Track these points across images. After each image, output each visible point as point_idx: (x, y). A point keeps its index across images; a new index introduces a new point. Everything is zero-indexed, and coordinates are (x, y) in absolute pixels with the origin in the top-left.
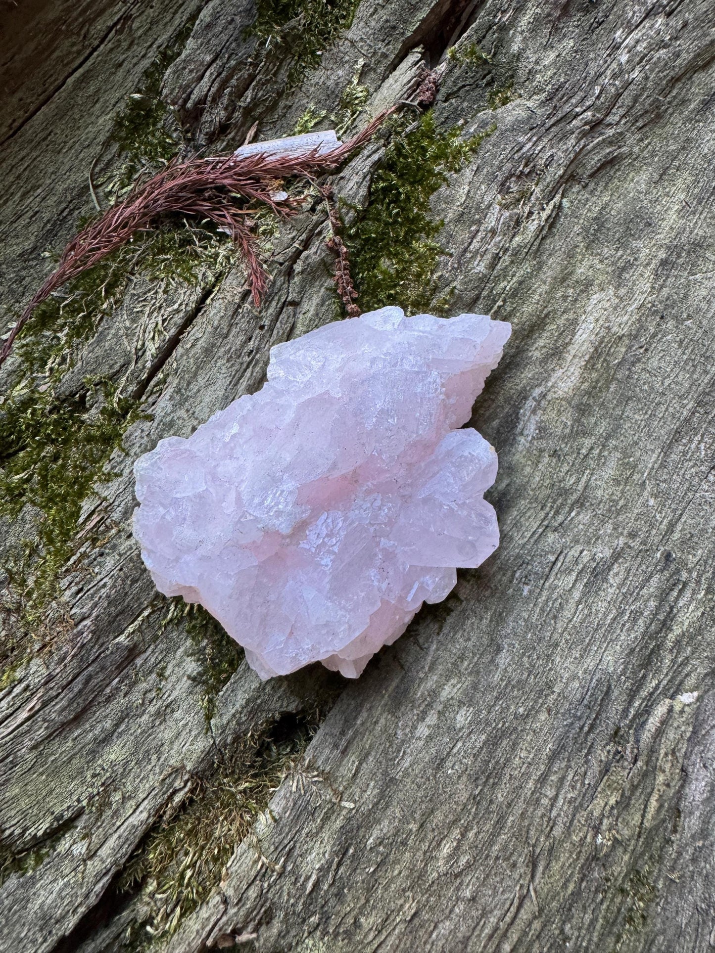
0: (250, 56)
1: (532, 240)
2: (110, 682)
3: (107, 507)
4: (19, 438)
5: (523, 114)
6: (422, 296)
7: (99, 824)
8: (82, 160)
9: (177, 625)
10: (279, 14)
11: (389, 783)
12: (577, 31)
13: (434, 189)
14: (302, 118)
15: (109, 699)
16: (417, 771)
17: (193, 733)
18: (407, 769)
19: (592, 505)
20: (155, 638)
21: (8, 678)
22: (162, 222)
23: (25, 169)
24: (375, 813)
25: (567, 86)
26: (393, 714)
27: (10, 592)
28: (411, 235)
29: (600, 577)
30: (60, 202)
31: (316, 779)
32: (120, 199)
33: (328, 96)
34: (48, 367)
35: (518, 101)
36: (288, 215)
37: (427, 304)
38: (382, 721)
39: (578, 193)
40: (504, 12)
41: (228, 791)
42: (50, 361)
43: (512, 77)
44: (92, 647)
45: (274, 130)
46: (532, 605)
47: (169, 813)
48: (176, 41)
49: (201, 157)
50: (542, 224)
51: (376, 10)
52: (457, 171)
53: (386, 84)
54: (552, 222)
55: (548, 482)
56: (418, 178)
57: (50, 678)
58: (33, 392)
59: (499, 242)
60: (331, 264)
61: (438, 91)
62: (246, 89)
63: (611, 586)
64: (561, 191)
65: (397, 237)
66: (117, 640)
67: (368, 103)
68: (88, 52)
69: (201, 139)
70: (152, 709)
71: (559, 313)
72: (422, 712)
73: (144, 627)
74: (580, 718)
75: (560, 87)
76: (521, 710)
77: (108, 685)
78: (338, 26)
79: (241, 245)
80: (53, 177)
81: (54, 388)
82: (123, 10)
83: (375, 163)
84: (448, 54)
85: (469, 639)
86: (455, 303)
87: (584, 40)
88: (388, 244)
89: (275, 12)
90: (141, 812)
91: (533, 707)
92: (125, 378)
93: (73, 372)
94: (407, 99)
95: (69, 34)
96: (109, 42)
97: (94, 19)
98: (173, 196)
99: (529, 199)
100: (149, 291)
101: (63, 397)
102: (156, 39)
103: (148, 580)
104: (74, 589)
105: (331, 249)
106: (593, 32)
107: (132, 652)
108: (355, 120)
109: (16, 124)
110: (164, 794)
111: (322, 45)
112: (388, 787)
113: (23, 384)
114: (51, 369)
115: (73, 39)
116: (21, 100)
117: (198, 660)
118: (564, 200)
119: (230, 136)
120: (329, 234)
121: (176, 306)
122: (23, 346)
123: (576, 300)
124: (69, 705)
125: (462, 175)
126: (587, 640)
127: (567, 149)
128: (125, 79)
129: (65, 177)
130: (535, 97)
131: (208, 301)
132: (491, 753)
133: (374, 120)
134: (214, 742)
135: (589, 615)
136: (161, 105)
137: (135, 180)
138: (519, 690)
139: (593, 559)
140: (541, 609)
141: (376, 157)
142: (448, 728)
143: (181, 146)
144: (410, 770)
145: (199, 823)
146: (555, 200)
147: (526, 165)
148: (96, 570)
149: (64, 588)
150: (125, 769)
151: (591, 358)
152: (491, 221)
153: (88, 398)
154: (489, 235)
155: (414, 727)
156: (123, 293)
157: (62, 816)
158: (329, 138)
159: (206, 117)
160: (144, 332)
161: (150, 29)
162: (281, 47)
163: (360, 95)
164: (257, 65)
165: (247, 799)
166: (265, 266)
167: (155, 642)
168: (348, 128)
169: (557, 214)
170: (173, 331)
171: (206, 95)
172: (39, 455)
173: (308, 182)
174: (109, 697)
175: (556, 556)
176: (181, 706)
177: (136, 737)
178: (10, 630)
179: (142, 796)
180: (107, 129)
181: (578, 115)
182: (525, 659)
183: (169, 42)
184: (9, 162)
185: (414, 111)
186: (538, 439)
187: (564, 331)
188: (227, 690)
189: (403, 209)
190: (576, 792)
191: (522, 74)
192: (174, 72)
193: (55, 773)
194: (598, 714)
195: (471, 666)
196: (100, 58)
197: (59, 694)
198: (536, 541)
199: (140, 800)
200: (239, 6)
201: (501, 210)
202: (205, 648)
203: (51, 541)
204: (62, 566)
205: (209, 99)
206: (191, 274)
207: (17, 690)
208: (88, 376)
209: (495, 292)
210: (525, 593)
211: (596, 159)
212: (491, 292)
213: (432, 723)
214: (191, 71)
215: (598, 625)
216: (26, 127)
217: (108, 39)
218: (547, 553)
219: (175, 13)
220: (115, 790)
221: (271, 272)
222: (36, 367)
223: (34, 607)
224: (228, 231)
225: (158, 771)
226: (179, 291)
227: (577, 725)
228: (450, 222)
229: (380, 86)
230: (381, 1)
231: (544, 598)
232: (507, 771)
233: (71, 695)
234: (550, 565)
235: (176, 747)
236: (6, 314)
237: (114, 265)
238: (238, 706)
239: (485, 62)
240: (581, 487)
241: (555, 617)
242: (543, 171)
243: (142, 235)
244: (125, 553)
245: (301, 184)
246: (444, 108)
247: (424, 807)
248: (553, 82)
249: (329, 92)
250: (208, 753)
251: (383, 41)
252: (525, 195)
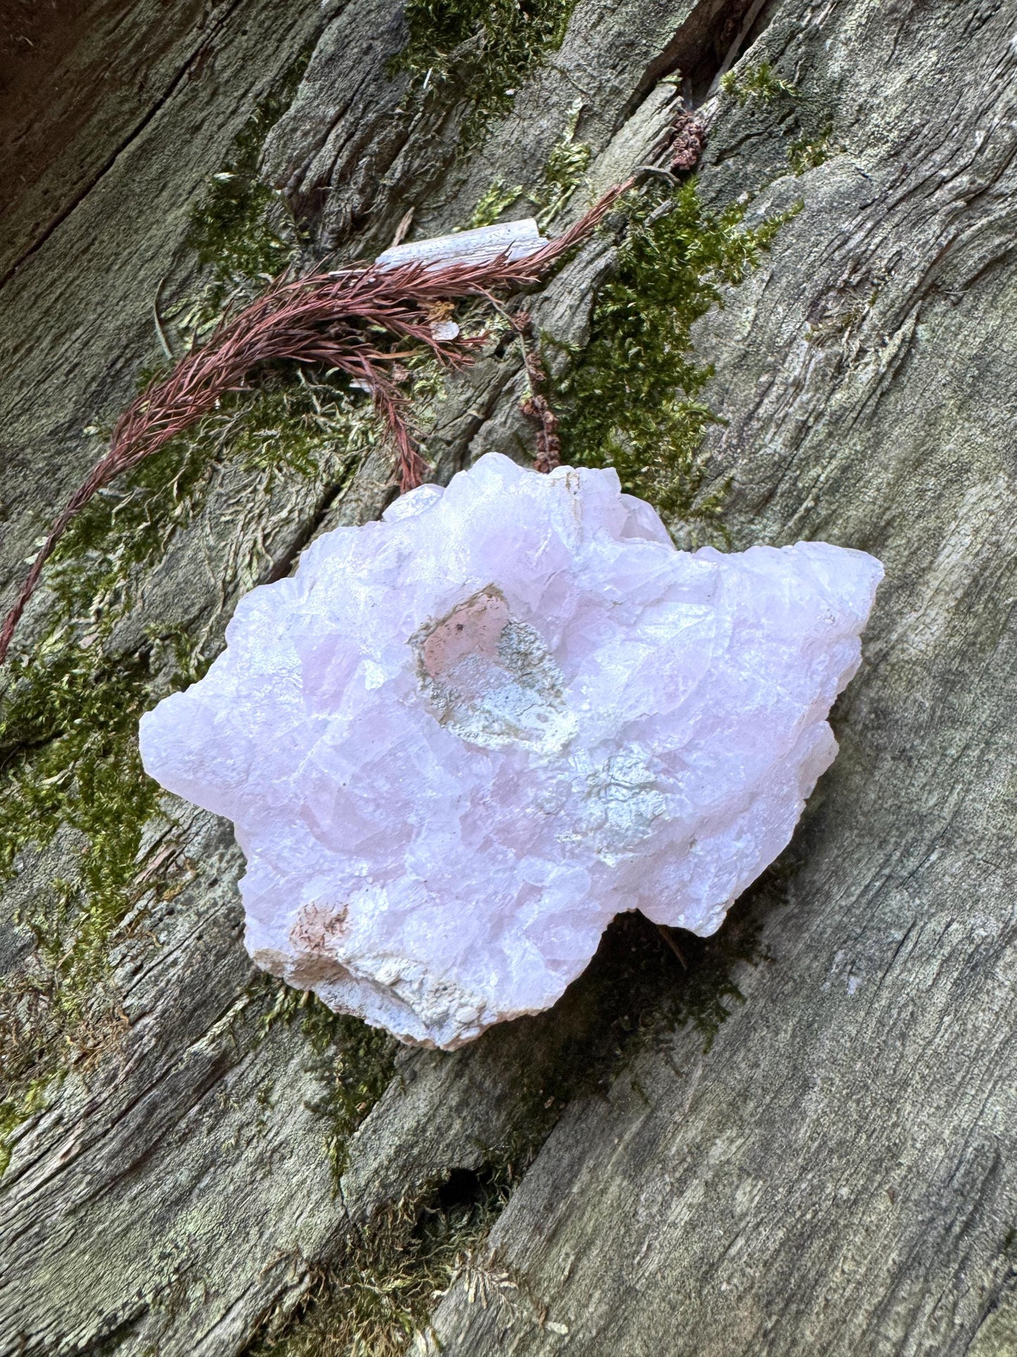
0: (398, 104)
1: (865, 397)
2: (186, 1113)
3: (180, 836)
4: (51, 720)
5: (850, 182)
6: (678, 491)
7: (170, 1333)
8: (142, 282)
9: (289, 1021)
10: (446, 31)
11: (625, 1294)
12: (943, 34)
13: (697, 312)
14: (483, 200)
15: (184, 1139)
16: (670, 1281)
17: (314, 1197)
18: (654, 1275)
19: (966, 843)
20: (255, 1043)
21: (35, 1097)
22: (265, 376)
23: (57, 300)
24: (601, 1344)
25: (925, 131)
26: (632, 1179)
27: (39, 962)
28: (660, 391)
29: (980, 969)
30: (111, 349)
31: (506, 1284)
32: (201, 341)
33: (525, 161)
34: (93, 608)
35: (841, 158)
36: (459, 364)
37: (687, 505)
38: (613, 1189)
39: (944, 315)
40: (816, 9)
41: (369, 1290)
42: (97, 599)
43: (830, 117)
44: (158, 1058)
45: (440, 221)
46: (863, 1014)
47: (276, 1322)
48: (283, 86)
49: (324, 269)
50: (883, 370)
51: (601, 17)
52: (736, 283)
53: (619, 139)
54: (899, 367)
55: (890, 802)
56: (671, 295)
57: (93, 1107)
58: (71, 647)
59: (809, 401)
60: (529, 441)
61: (704, 146)
62: (394, 157)
63: (1001, 985)
64: (914, 312)
65: (638, 392)
66: (196, 1047)
67: (590, 170)
68: (147, 110)
69: (325, 239)
70: (250, 1154)
71: (911, 518)
72: (679, 1180)
73: (237, 1025)
74: (946, 1211)
75: (912, 133)
76: (844, 1191)
77: (181, 1117)
78: (540, 47)
79: (386, 411)
80: (99, 310)
81: (102, 643)
82: (199, 40)
83: (599, 274)
84: (721, 84)
85: (756, 1065)
86: (734, 503)
87: (955, 50)
88: (622, 405)
89: (438, 29)
90: (234, 1320)
91: (865, 1188)
92: (207, 628)
93: (129, 618)
94: (652, 163)
95: (116, 84)
96: (180, 92)
97: (156, 57)
98: (280, 335)
99: (860, 327)
100: (245, 488)
101: (116, 657)
102: (252, 84)
103: (242, 954)
104: (129, 967)
105: (528, 417)
106: (971, 36)
107: (219, 1067)
108: (568, 199)
109: (42, 230)
110: (268, 1292)
111: (515, 79)
112: (623, 1302)
113: (57, 635)
114: (99, 612)
115: (123, 92)
116: (46, 192)
117: (322, 1078)
118: (921, 327)
119: (369, 234)
120: (526, 392)
121: (284, 514)
122: (58, 574)
123: (941, 496)
124: (121, 1150)
125: (745, 289)
126: (958, 1079)
127: (927, 242)
128: (205, 150)
129: (118, 308)
130: (869, 151)
131: (335, 504)
132: (793, 1264)
133: (597, 201)
134: (346, 1214)
135: (961, 1035)
136: (263, 190)
137: (224, 309)
138: (840, 1157)
139: (969, 938)
140: (879, 1022)
141: (601, 263)
142: (722, 1212)
143: (293, 252)
144: (659, 1276)
145: (323, 1340)
146: (904, 328)
147: (854, 271)
148: (163, 938)
149: (114, 964)
150: (209, 1248)
151: (966, 594)
152: (794, 368)
153: (152, 659)
154: (791, 390)
155: (666, 1205)
156: (204, 491)
157: (115, 1317)
158: (525, 232)
159: (331, 206)
160: (236, 554)
161: (242, 67)
162: (448, 86)
163: (577, 157)
164: (410, 118)
165: (398, 1307)
166: (423, 447)
167: (255, 1048)
168: (557, 213)
169: (909, 351)
170: (280, 553)
171: (331, 170)
172: (80, 747)
173: (491, 306)
174: (185, 1134)
175: (905, 931)
176: (296, 1151)
177: (227, 1197)
178: (37, 1022)
179: (235, 1294)
180: (179, 230)
181: (944, 181)
182: (852, 1105)
183: (272, 86)
184: (33, 289)
185: (664, 183)
186: (873, 728)
187: (918, 549)
188: (366, 1129)
189: (646, 346)
190: (939, 1338)
191: (846, 112)
192: (279, 137)
193: (102, 1251)
194: (978, 1206)
195: (760, 1110)
196: (166, 120)
197: (107, 1132)
198: (870, 902)
199: (232, 1300)
200: (379, 25)
201: (810, 348)
202: (332, 1059)
203: (97, 884)
204: (112, 927)
205: (335, 176)
206: (308, 461)
207: (45, 1123)
208: (152, 625)
209: (800, 485)
210: (852, 991)
211: (977, 256)
212: (794, 484)
213: (695, 1201)
214: (306, 134)
215: (978, 1051)
216: (57, 233)
217: (178, 87)
218: (890, 926)
219: (280, 41)
220: (195, 1280)
221: (433, 456)
222: (76, 607)
223: (73, 987)
224: (366, 387)
225: (259, 1255)
226: (290, 489)
227: (941, 1222)
228: (724, 368)
229: (609, 142)
230: (609, 2)
231: (883, 1002)
232: (821, 1292)
233: (126, 1134)
234: (894, 945)
235: (286, 1218)
236: (33, 524)
237: (193, 446)
238: (383, 1156)
239: (784, 95)
240: (947, 812)
241: (903, 1036)
242: (883, 279)
243: (233, 399)
244: (206, 912)
245: (480, 310)
246: (715, 176)
247: (680, 1342)
248: (902, 125)
249: (527, 156)
250: (337, 1229)
251: (614, 67)
252: (852, 322)
